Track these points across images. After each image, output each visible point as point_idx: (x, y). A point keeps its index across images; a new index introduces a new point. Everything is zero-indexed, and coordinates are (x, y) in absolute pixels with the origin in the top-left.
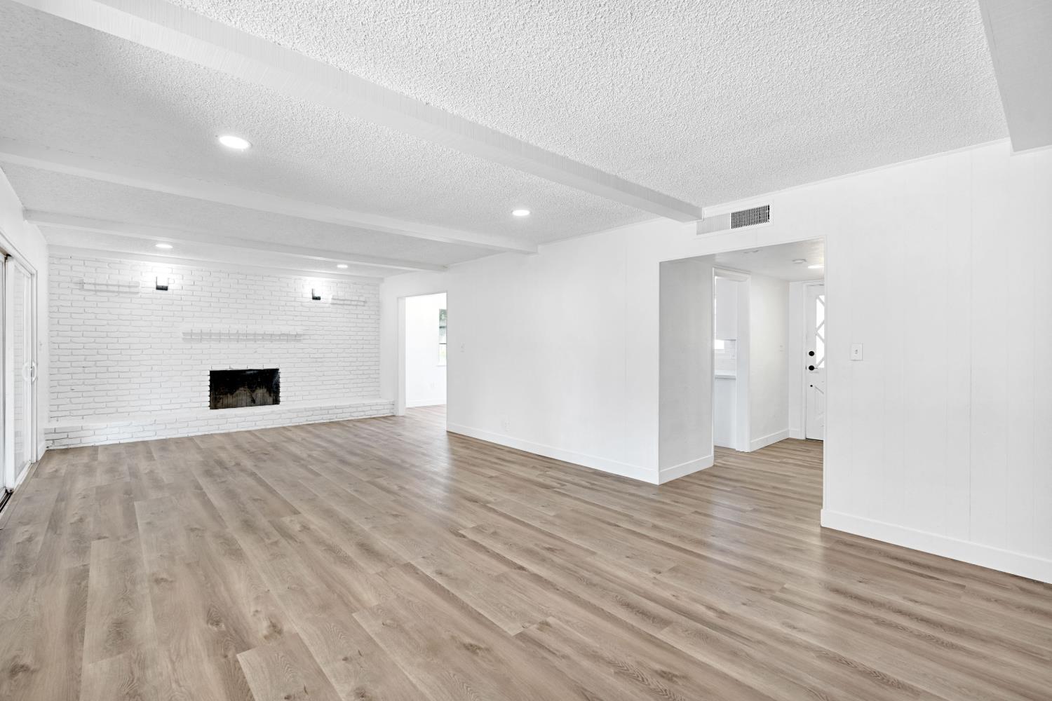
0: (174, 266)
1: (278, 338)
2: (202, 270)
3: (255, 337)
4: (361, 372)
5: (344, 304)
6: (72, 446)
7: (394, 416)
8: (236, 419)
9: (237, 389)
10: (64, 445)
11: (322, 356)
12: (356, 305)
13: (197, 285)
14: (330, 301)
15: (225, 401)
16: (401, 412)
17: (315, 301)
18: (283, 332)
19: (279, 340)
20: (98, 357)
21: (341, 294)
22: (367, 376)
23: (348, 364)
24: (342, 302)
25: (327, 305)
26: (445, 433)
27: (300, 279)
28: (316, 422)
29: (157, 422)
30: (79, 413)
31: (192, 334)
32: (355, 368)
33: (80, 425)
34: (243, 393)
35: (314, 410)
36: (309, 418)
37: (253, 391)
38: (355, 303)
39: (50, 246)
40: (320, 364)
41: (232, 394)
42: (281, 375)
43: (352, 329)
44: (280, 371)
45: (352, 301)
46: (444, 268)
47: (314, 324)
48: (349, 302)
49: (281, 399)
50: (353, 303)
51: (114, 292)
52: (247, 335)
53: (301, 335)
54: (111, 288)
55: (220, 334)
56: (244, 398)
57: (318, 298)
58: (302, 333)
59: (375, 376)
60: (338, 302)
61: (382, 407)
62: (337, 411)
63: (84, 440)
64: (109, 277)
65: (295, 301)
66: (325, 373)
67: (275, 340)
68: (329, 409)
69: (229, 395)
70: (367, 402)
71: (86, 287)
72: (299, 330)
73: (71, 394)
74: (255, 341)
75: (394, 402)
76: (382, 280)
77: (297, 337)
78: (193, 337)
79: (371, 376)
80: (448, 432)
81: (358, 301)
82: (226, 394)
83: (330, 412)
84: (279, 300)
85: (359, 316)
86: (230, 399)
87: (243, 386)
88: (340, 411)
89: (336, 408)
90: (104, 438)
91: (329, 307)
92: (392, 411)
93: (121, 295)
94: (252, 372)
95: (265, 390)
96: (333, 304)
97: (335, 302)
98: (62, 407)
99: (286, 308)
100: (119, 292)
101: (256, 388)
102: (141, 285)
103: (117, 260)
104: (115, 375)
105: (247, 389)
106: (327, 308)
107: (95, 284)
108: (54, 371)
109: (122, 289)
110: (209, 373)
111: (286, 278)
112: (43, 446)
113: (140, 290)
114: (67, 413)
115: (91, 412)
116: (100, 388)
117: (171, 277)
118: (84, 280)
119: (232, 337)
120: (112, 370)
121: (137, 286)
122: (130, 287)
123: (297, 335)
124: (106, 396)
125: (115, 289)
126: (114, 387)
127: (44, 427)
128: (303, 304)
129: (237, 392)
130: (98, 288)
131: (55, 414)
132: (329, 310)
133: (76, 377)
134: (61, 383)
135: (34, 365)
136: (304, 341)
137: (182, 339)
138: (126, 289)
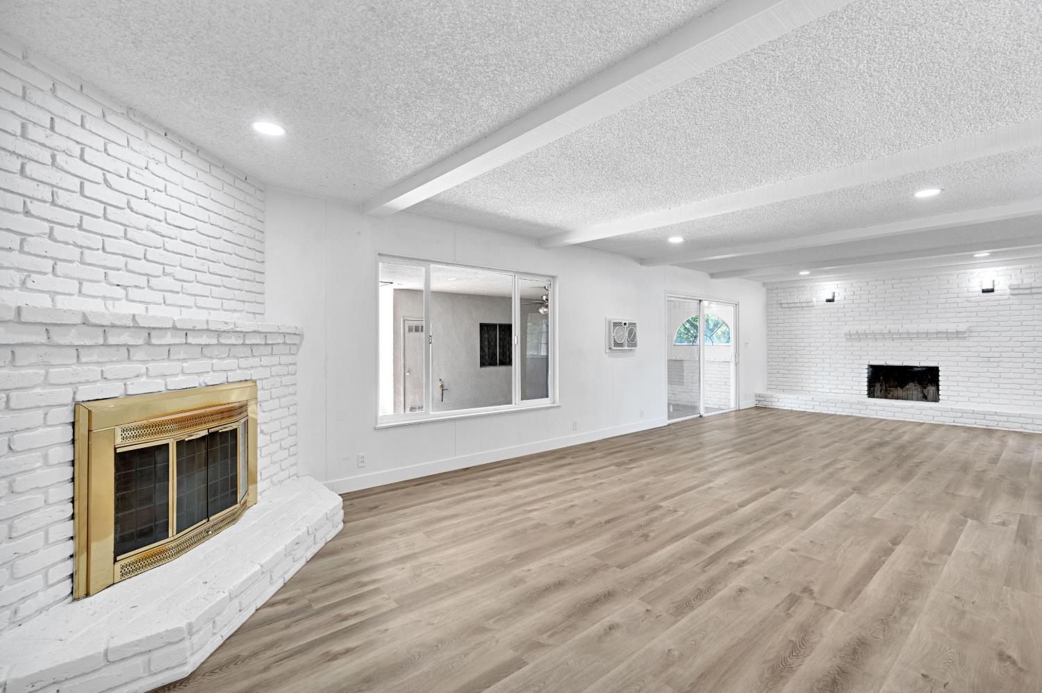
0: (839, 282)
3: (909, 336)
5: (1031, 293)
6: (767, 407)
9: (906, 384)
10: (764, 405)
11: (997, 354)
13: (857, 295)
14: (1010, 291)
15: (896, 394)
17: (986, 294)
18: (939, 330)
19: (937, 338)
20: (791, 352)
24: (1028, 291)
25: (1005, 297)
27: (965, 273)
29: (814, 400)
30: (782, 387)
31: (851, 334)
34: (913, 388)
35: (964, 412)
37: (925, 388)
39: (764, 284)
40: (995, 364)
41: (902, 388)
42: (940, 373)
44: (940, 369)
47: (986, 319)
49: (940, 397)
51: (799, 307)
53: (964, 332)
54: (797, 305)
55: (874, 334)
56: (915, 393)
57: (991, 291)
58: (965, 330)
60: (1021, 292)
62: (997, 418)
63: (773, 404)
64: (797, 298)
65: (958, 297)
67: (933, 338)
68: (985, 414)
69: (899, 388)
71: (784, 306)
72: (962, 327)
73: (779, 375)
74: (910, 338)
77: (959, 335)
78: (852, 337)
82: (896, 387)
83: (987, 417)
84: (938, 298)
86: (900, 392)
87: (913, 381)
90: (783, 404)
93: (805, 309)
94: (919, 369)
95: (931, 387)
96: (1011, 294)
97: (1016, 292)
98: (773, 383)
99: (947, 306)
100: (802, 307)
101: (927, 384)
102: (814, 300)
103: (801, 285)
104: (801, 364)
105: (917, 385)
106: (1007, 299)
107: (788, 303)
108: (770, 360)
109: (803, 305)
110: (867, 367)
111: (946, 275)
112: (751, 403)
113: (815, 303)
114: (775, 387)
115: (788, 388)
116: (792, 372)
117: (837, 291)
118: (782, 302)
119: (885, 336)
120: (799, 360)
121: (812, 302)
122: (808, 302)
123: (957, 332)
124: (796, 378)
125: (799, 305)
126: (800, 372)
127: (756, 392)
128: (969, 299)
129: (907, 387)
130: (790, 305)
131: (770, 387)
132: (1010, 302)
133: (780, 364)
134: (773, 367)
135: (737, 354)
136: (971, 339)
137: (844, 339)
138: (806, 305)
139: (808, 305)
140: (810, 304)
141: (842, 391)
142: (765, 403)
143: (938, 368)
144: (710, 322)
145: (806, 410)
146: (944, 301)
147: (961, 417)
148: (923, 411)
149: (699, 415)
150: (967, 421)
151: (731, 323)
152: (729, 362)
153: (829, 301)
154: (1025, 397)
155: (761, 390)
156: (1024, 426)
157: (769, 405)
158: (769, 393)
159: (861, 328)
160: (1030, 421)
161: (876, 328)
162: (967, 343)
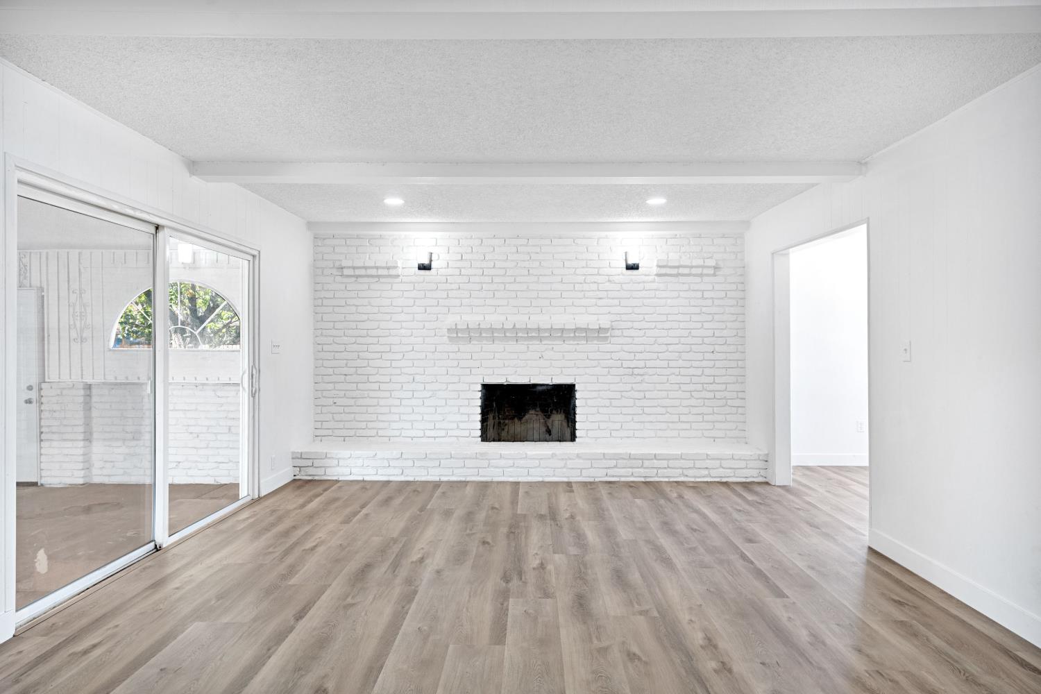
0: (439, 235)
1: (572, 335)
2: (471, 238)
3: (541, 334)
4: (711, 395)
5: (678, 275)
6: (316, 478)
7: (767, 483)
8: (502, 462)
9: (526, 411)
10: (310, 475)
11: (641, 364)
12: (701, 275)
13: (466, 260)
14: (655, 270)
16: (781, 477)
17: (630, 272)
18: (578, 326)
19: (574, 338)
20: (359, 362)
21: (674, 258)
22: (722, 402)
23: (687, 380)
24: (674, 271)
25: (650, 277)
26: (863, 553)
27: (607, 237)
28: (623, 479)
29: (404, 456)
31: (457, 330)
32: (699, 387)
33: (325, 451)
34: (534, 419)
35: (617, 457)
36: (610, 472)
37: (549, 417)
38: (699, 271)
39: (310, 225)
40: (639, 378)
41: (520, 419)
42: (578, 395)
43: (695, 318)
44: (576, 387)
45: (692, 267)
46: (860, 165)
47: (630, 310)
48: (686, 271)
49: (578, 433)
50: (694, 271)
51: (372, 276)
52: (527, 330)
53: (606, 330)
54: (370, 272)
55: (492, 330)
56: (537, 425)
57: (634, 267)
58: (607, 327)
59: (738, 403)
60: (669, 271)
61: (743, 464)
62: (656, 463)
63: (329, 471)
64: (369, 258)
65: (599, 274)
66: (648, 395)
67: (569, 338)
68: (643, 458)
69: (516, 420)
70: (713, 451)
71: (346, 272)
72: (605, 323)
73: (334, 409)
74: (541, 339)
75: (767, 455)
76: (747, 224)
77: (600, 334)
78: (460, 335)
79: (730, 402)
80: (870, 549)
81: (703, 267)
82: (512, 419)
83: (647, 463)
84: (575, 274)
85: (706, 295)
86: (516, 427)
87: (534, 407)
88: (664, 463)
89: (655, 457)
90: (347, 471)
91: (653, 281)
92: (763, 473)
93: (382, 280)
95: (563, 416)
96: (659, 275)
97: (663, 271)
98: (325, 425)
99: (586, 287)
100: (379, 276)
101: (551, 413)
102: (399, 265)
103: (378, 233)
104: (376, 386)
105: (540, 413)
106: (651, 282)
107: (354, 268)
108: (319, 379)
109: (381, 272)
110: (480, 388)
111: (584, 238)
112: (283, 475)
113: (400, 271)
114: (330, 432)
115: (352, 433)
116: (360, 402)
117: (435, 251)
118: (344, 264)
119: (508, 334)
120: (372, 379)
121: (395, 267)
122: (388, 268)
123: (600, 330)
124: (367, 413)
125: (373, 272)
126: (374, 402)
127: (292, 450)
128: (611, 278)
129: (527, 416)
130: (358, 272)
131: (319, 432)
132: (654, 286)
133: (338, 386)
134: (325, 393)
135: (255, 372)
136: (613, 340)
137: (445, 338)
138: (385, 272)
139: (386, 274)
140: (393, 272)
141: (443, 433)
142: (311, 471)
143: (573, 386)
144: (199, 301)
145: (392, 478)
146: (581, 279)
147: (616, 467)
148: (569, 462)
149: (152, 546)
150: (622, 471)
151: (242, 307)
152: (238, 385)
153: (423, 267)
154: (670, 425)
155: (301, 444)
156: (686, 472)
157: (318, 474)
158: (319, 448)
159: (472, 319)
160: (690, 464)
161: (494, 319)
162: (608, 347)
